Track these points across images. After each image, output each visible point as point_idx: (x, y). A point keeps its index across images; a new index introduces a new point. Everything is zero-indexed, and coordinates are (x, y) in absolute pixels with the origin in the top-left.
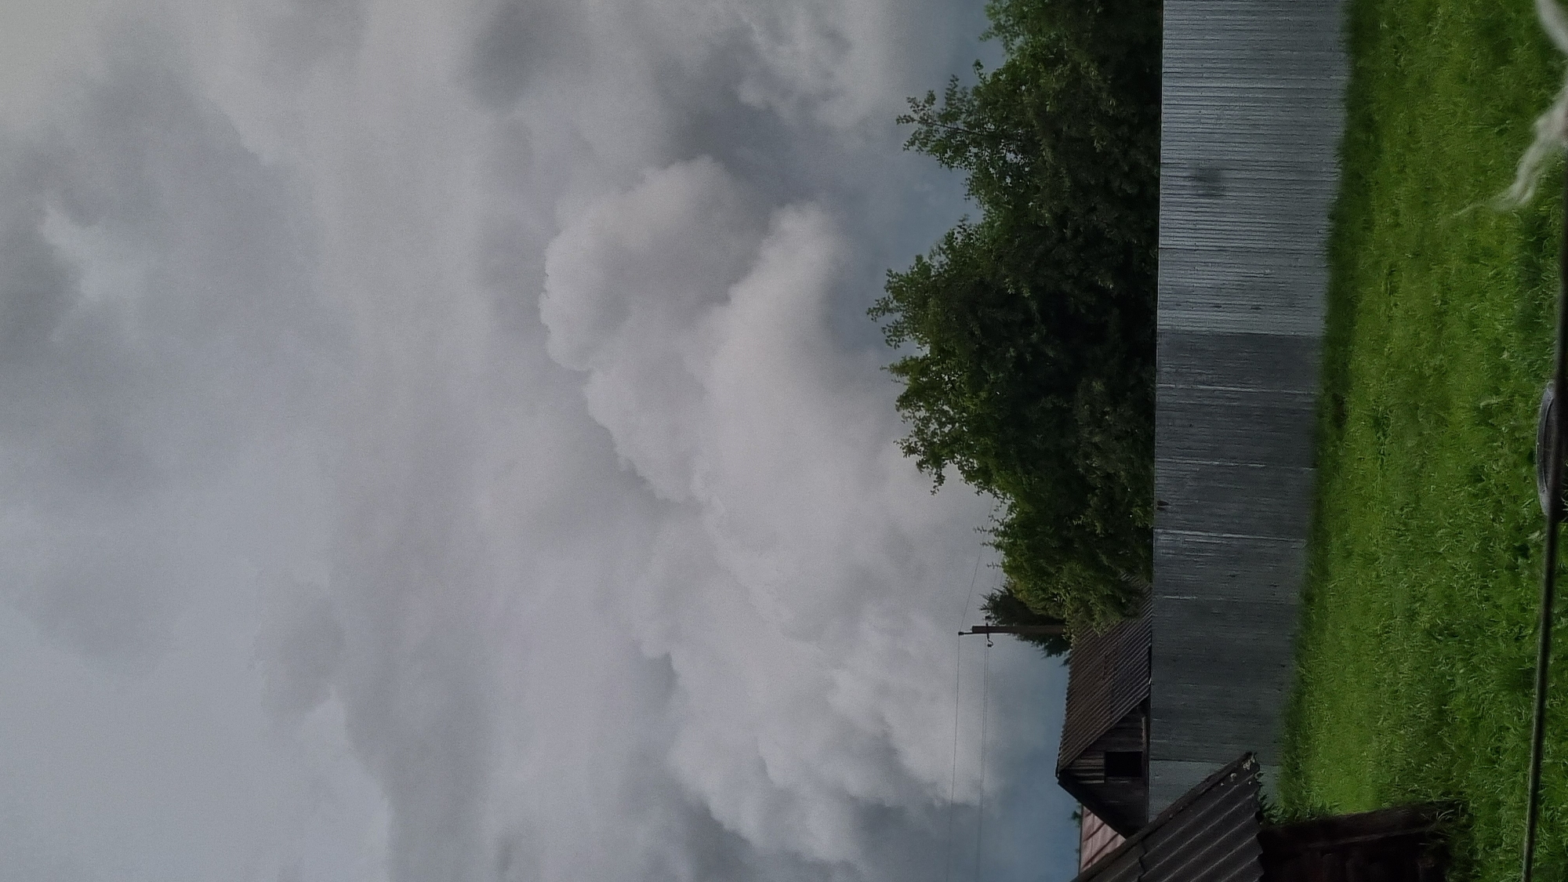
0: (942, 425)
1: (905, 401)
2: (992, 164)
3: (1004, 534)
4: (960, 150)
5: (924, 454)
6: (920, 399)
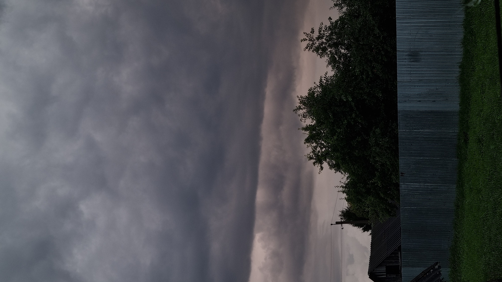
0: (321, 148)
1: (307, 140)
2: (336, 54)
4: (324, 50)
5: (316, 159)
6: (313, 140)
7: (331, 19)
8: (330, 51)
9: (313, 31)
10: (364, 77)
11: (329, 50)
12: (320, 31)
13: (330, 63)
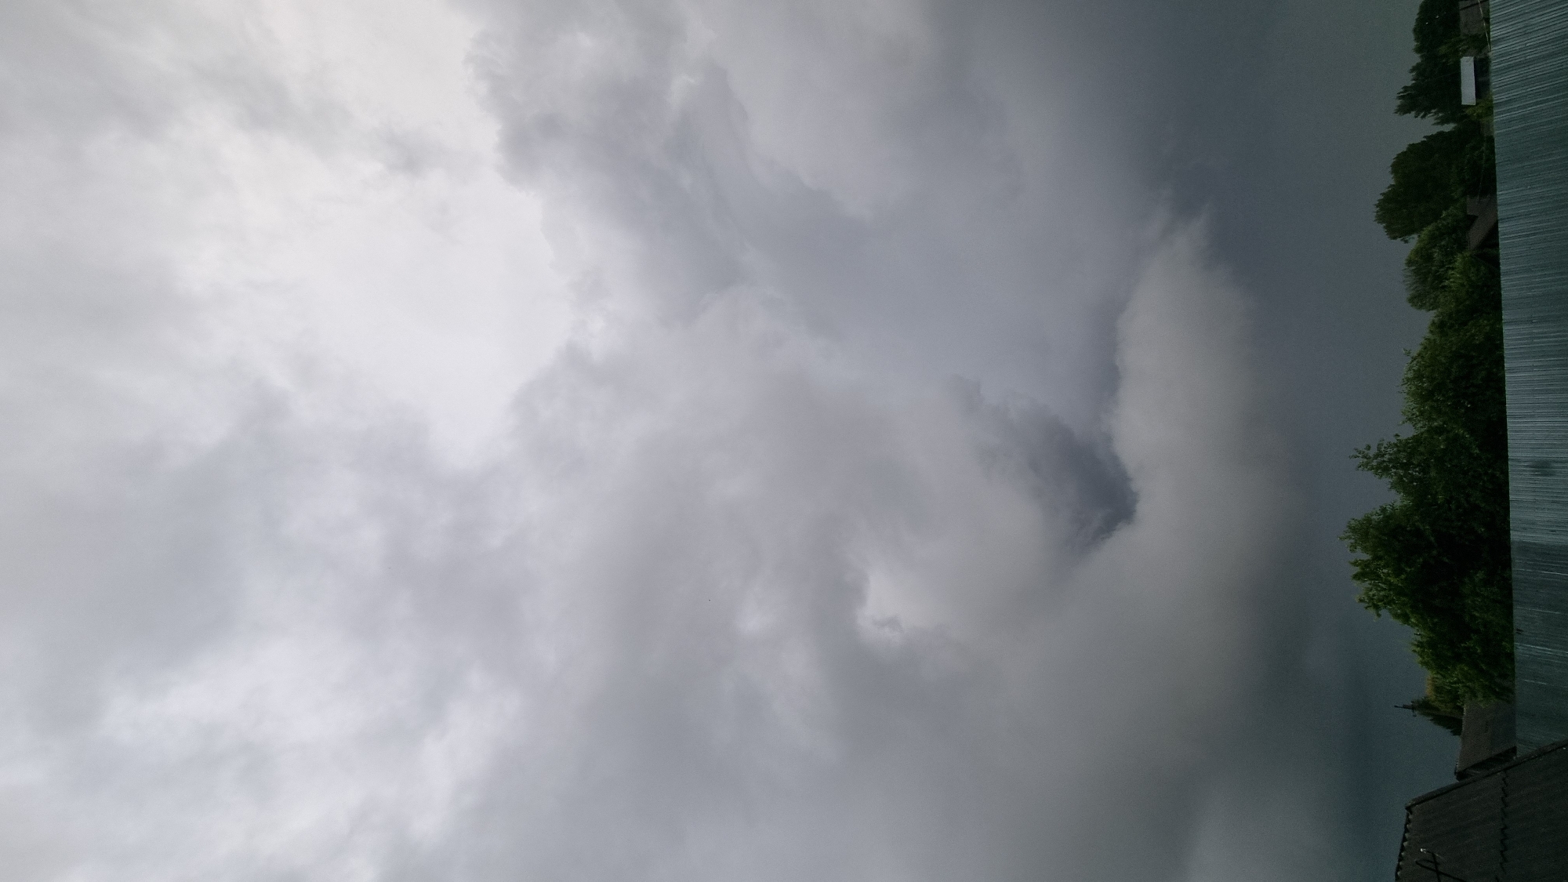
0: (1379, 592)
1: (1356, 577)
2: (1405, 476)
3: (1418, 646)
4: (1386, 470)
5: (1368, 603)
6: (1365, 578)
7: (1398, 436)
8: (1395, 473)
9: (1369, 448)
10: (1453, 507)
11: (1393, 470)
12: (1379, 449)
13: (1393, 486)
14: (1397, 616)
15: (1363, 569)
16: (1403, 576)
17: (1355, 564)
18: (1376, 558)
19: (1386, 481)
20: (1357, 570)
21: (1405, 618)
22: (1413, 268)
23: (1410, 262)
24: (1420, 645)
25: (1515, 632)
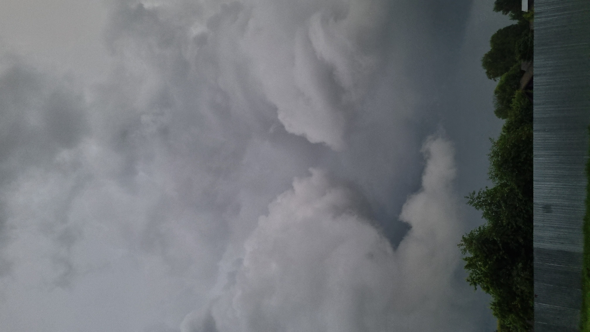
0: (476, 275)
3: (493, 305)
6: (470, 267)
7: (487, 187)
8: (485, 208)
12: (479, 194)
13: (484, 215)
14: (484, 288)
15: (469, 262)
16: (487, 267)
17: (466, 259)
18: (476, 256)
19: (481, 212)
20: (467, 263)
21: (487, 289)
22: (498, 95)
23: (496, 92)
24: (494, 304)
25: (534, 296)
